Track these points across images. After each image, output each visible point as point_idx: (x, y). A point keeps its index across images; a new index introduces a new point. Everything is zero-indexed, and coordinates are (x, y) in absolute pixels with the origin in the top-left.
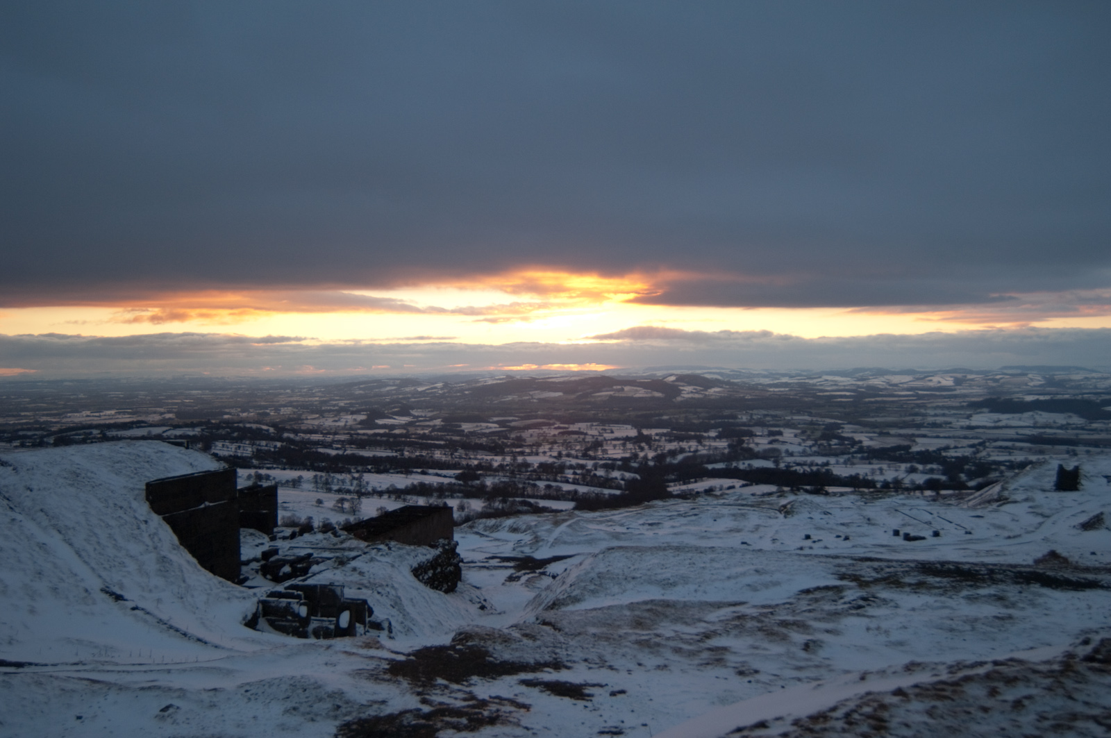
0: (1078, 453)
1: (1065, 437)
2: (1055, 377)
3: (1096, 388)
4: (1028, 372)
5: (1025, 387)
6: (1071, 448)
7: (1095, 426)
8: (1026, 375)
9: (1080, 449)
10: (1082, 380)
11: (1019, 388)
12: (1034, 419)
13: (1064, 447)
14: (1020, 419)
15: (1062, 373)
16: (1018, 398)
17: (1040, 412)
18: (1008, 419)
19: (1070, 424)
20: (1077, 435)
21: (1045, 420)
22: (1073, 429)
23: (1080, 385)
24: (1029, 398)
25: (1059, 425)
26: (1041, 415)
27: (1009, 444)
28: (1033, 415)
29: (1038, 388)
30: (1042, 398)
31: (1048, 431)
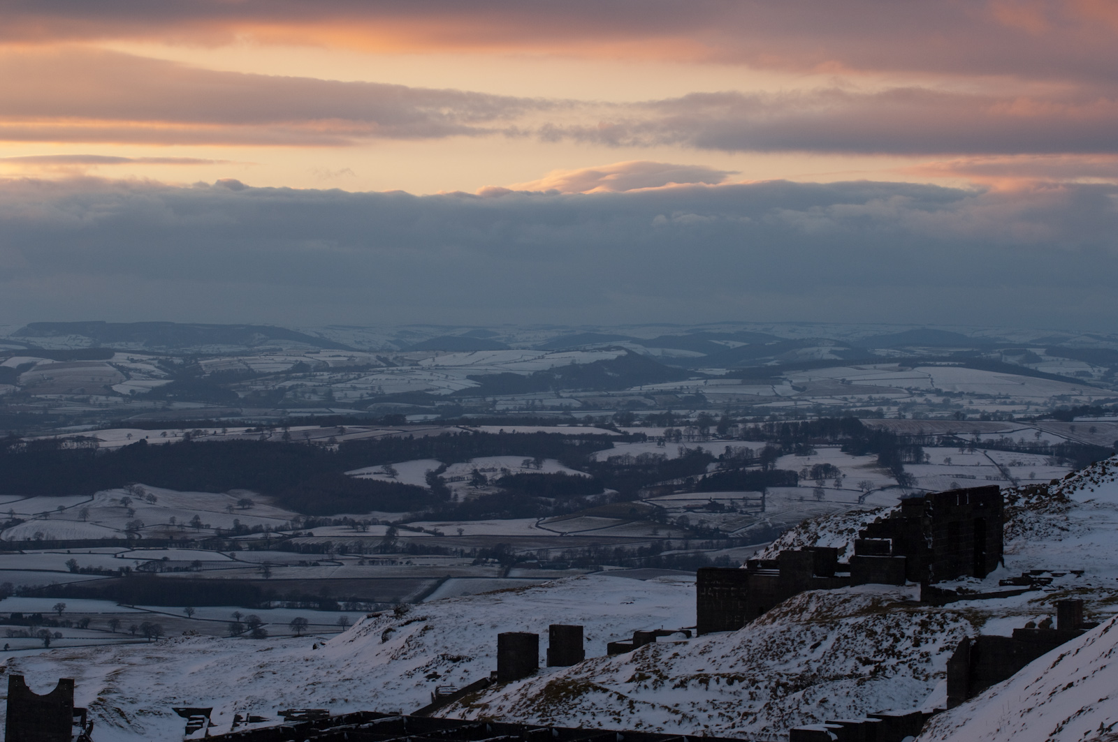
0: (269, 629)
1: (228, 575)
2: (202, 362)
3: (330, 401)
4: (117, 346)
5: (103, 398)
6: (246, 612)
7: (322, 533)
8: (109, 354)
9: (277, 615)
10: (287, 375)
11: (85, 401)
12: (132, 512)
13: (226, 612)
14: (84, 515)
15: (224, 349)
16: (80, 439)
17: (149, 490)
18: (46, 514)
19: (248, 532)
20: (266, 566)
21: (165, 518)
22: (255, 547)
23: (282, 391)
24: (114, 439)
25: (212, 533)
26: (152, 499)
27: (45, 605)
28: (125, 501)
29: (148, 404)
30: (155, 437)
31: (174, 554)
